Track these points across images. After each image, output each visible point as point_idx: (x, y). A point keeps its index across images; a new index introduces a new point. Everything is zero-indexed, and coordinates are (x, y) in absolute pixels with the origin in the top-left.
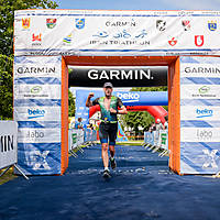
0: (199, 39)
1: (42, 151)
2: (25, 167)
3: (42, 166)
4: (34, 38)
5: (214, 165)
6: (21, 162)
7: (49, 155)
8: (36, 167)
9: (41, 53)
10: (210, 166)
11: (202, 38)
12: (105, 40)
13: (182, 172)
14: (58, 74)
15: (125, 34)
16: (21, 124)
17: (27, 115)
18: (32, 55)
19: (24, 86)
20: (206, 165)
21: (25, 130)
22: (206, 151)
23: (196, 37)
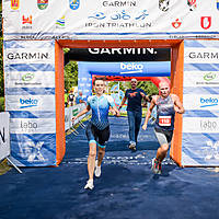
1: (36, 142)
2: (19, 158)
4: (25, 20)
6: (14, 153)
7: (43, 146)
8: (31, 158)
9: (32, 37)
10: (213, 158)
11: (209, 19)
12: (102, 22)
13: (183, 164)
14: (51, 60)
15: (124, 15)
16: (12, 114)
17: (20, 105)
18: (23, 39)
19: (15, 73)
21: (19, 120)
23: (203, 18)
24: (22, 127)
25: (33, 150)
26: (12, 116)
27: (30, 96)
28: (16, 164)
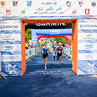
0: (87, 10)
2: (5, 73)
3: (13, 72)
5: (93, 71)
6: (3, 71)
7: (16, 67)
8: (11, 72)
9: (11, 19)
10: (91, 71)
13: (78, 74)
14: (19, 29)
17: (5, 49)
19: (3, 35)
20: (89, 71)
21: (5, 56)
22: (90, 64)
23: (86, 10)
24: (7, 59)
25: (11, 69)
26: (2, 54)
27: (10, 45)
28: (4, 75)
